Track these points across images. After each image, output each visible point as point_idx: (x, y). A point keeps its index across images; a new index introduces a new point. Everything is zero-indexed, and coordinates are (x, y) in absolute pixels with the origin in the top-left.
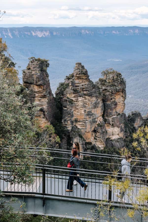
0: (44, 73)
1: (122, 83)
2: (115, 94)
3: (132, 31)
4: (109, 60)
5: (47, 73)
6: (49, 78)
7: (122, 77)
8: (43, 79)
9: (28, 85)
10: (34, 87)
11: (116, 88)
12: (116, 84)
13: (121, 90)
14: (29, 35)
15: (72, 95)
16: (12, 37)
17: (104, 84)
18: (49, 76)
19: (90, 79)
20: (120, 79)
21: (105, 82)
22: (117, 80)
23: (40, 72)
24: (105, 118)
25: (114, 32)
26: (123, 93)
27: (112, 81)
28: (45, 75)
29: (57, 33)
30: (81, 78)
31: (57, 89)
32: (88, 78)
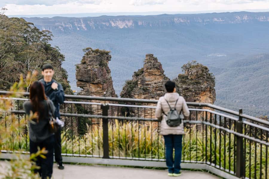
0: (103, 68)
1: (210, 80)
2: (199, 94)
3: (239, 18)
4: (210, 55)
5: (108, 67)
6: (112, 74)
7: (209, 72)
8: (102, 75)
9: (83, 84)
10: (91, 86)
11: (201, 86)
12: (201, 81)
13: (208, 89)
14: (107, 25)
15: (142, 96)
16: (86, 29)
17: (185, 82)
18: (110, 72)
19: (165, 75)
20: (206, 75)
21: (186, 79)
22: (202, 76)
23: (98, 66)
24: (187, 125)
25: (216, 19)
26: (210, 93)
27: (195, 77)
28: (105, 71)
29: (143, 22)
30: (154, 73)
31: (123, 89)
32: (163, 74)
